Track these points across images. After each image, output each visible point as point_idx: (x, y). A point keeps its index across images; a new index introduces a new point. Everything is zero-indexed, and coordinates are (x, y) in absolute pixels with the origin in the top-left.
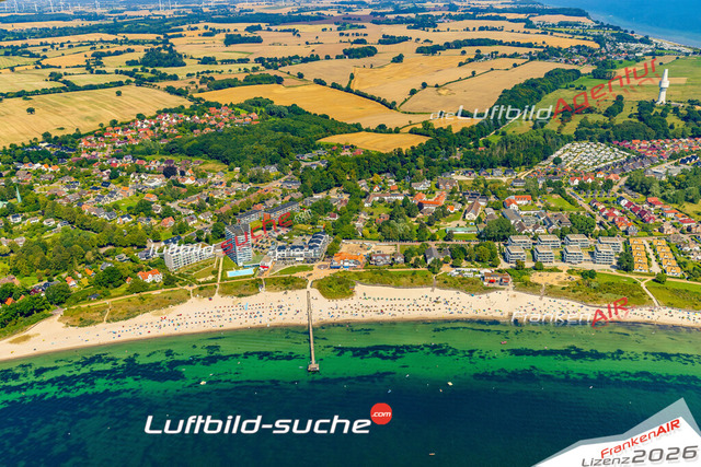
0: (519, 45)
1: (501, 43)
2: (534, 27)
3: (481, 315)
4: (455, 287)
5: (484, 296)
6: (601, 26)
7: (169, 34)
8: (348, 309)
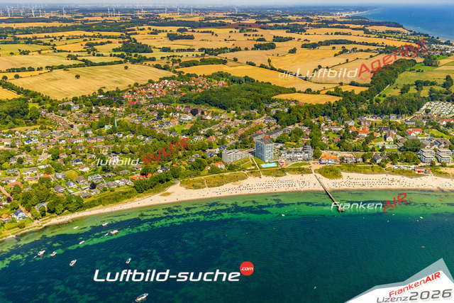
0: (367, 44)
1: (355, 43)
2: (371, 33)
3: (421, 187)
4: (399, 174)
5: (418, 178)
6: (415, 34)
7: (128, 32)
8: (343, 183)
